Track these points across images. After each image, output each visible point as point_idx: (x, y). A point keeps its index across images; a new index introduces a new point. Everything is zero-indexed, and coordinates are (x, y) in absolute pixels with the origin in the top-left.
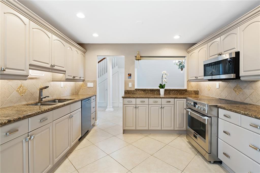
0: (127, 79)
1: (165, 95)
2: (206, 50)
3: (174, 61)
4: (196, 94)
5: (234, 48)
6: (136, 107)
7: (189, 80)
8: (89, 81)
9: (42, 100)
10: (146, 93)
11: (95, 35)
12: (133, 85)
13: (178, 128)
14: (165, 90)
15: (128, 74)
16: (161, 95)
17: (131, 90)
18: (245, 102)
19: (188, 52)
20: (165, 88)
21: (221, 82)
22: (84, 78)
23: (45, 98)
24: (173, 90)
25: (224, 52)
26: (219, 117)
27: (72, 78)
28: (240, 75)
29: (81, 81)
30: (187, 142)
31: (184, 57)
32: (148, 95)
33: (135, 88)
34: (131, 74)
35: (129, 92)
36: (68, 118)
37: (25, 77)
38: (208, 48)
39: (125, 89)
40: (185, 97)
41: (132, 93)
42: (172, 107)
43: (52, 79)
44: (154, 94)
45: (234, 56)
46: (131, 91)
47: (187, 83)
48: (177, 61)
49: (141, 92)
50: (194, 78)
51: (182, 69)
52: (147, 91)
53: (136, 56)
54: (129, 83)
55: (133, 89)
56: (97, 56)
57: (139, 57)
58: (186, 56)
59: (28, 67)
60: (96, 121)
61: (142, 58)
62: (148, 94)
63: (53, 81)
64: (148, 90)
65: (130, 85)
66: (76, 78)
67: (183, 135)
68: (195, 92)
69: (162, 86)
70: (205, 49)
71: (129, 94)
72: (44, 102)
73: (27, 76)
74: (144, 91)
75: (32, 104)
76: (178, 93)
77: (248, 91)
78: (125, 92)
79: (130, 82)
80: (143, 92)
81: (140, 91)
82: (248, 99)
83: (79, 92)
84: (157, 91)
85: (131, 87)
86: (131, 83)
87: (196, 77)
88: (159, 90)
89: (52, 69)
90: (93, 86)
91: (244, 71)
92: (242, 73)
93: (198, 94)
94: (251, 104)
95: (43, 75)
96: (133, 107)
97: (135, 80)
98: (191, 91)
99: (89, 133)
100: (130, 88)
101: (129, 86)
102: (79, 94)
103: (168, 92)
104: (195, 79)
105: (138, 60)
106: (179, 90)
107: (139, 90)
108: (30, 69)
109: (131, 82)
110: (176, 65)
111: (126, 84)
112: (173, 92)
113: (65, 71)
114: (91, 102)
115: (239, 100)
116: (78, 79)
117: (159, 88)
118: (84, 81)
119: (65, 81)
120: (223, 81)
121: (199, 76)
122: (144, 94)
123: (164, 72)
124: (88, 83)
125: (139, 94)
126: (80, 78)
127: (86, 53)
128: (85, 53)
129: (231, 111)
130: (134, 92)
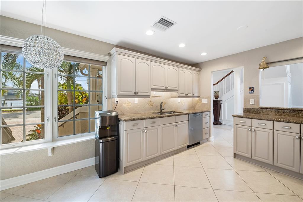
0: (248, 94)
6: (251, 130)
8: (203, 98)
9: (162, 111)
10: (280, 114)
11: (204, 54)
12: (257, 102)
15: (249, 88)
17: (253, 109)
22: (199, 95)
23: (164, 109)
27: (185, 95)
29: (196, 97)
32: (284, 117)
33: (260, 106)
34: (253, 88)
35: (250, 110)
36: (174, 126)
37: (148, 96)
39: (244, 106)
41: (254, 113)
43: (171, 96)
44: (297, 117)
54: (251, 100)
55: (257, 107)
56: (211, 72)
57: (265, 64)
59: (150, 90)
60: (210, 137)
63: (171, 98)
65: (252, 102)
66: (189, 95)
71: (250, 113)
72: (163, 112)
73: (150, 95)
74: (275, 111)
75: (155, 113)
78: (244, 110)
79: (251, 98)
80: (273, 112)
81: (268, 110)
83: (195, 107)
85: (253, 104)
89: (166, 90)
90: (208, 102)
95: (163, 94)
96: (247, 129)
97: (259, 96)
99: (200, 145)
102: (195, 109)
105: (264, 68)
107: (266, 108)
108: (151, 91)
109: (253, 98)
111: (246, 100)
113: (178, 90)
114: (202, 117)
116: (192, 95)
118: (199, 97)
119: (178, 98)
122: (276, 115)
124: (203, 99)
125: (266, 114)
126: (194, 94)
127: (201, 72)
128: (199, 71)
130: (259, 111)
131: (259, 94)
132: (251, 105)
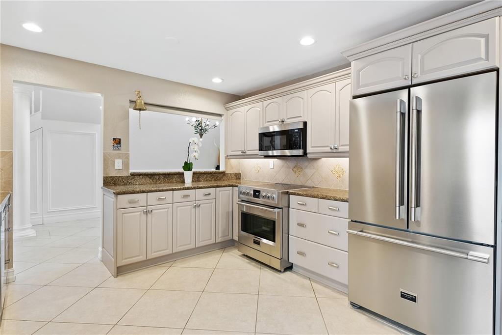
0: (111, 151)
1: (194, 183)
2: (260, 111)
3: (187, 119)
4: (237, 179)
5: (301, 116)
6: (147, 212)
7: (227, 156)
10: (155, 181)
12: (126, 165)
13: (221, 238)
14: (194, 173)
15: (114, 139)
16: (186, 184)
17: (120, 177)
18: (306, 185)
19: (227, 109)
20: (193, 170)
21: (277, 159)
24: (205, 173)
25: (288, 119)
26: (290, 207)
28: (308, 151)
30: (240, 256)
31: (220, 115)
32: (159, 185)
33: (130, 172)
34: (120, 139)
35: (116, 181)
38: (264, 108)
39: (104, 174)
40: (231, 184)
41: (123, 184)
42: (212, 203)
44: (171, 182)
45: (301, 126)
46: (120, 179)
47: (225, 161)
48: (194, 119)
49: (143, 179)
50: (240, 153)
51: (201, 135)
52: (157, 177)
53: (134, 99)
54: (116, 161)
55: (125, 174)
57: (143, 103)
58: (223, 115)
61: (148, 107)
62: (160, 183)
64: (159, 174)
65: (118, 164)
67: (228, 248)
68: (236, 176)
69: (188, 166)
70: (259, 109)
71: (115, 185)
74: (150, 178)
76: (212, 179)
77: (309, 171)
78: (104, 180)
79: (117, 159)
80: (148, 179)
81: (141, 176)
82: (310, 181)
84: (178, 175)
85: (121, 168)
86: (121, 160)
87: (243, 152)
88: (183, 174)
91: (312, 147)
92: (309, 149)
93: (240, 179)
94: (313, 187)
98: (231, 174)
100: (117, 171)
101: (116, 168)
103: (197, 176)
104: (242, 154)
105: (140, 110)
106: (214, 173)
107: (139, 175)
109: (119, 158)
110: (190, 125)
111: (107, 162)
112: (205, 176)
115: (299, 183)
117: (182, 170)
120: (280, 159)
121: (248, 151)
122: (151, 184)
123: (193, 139)
125: (139, 184)
129: (307, 196)
130: (129, 179)
131: (129, 151)
132: (116, 169)
